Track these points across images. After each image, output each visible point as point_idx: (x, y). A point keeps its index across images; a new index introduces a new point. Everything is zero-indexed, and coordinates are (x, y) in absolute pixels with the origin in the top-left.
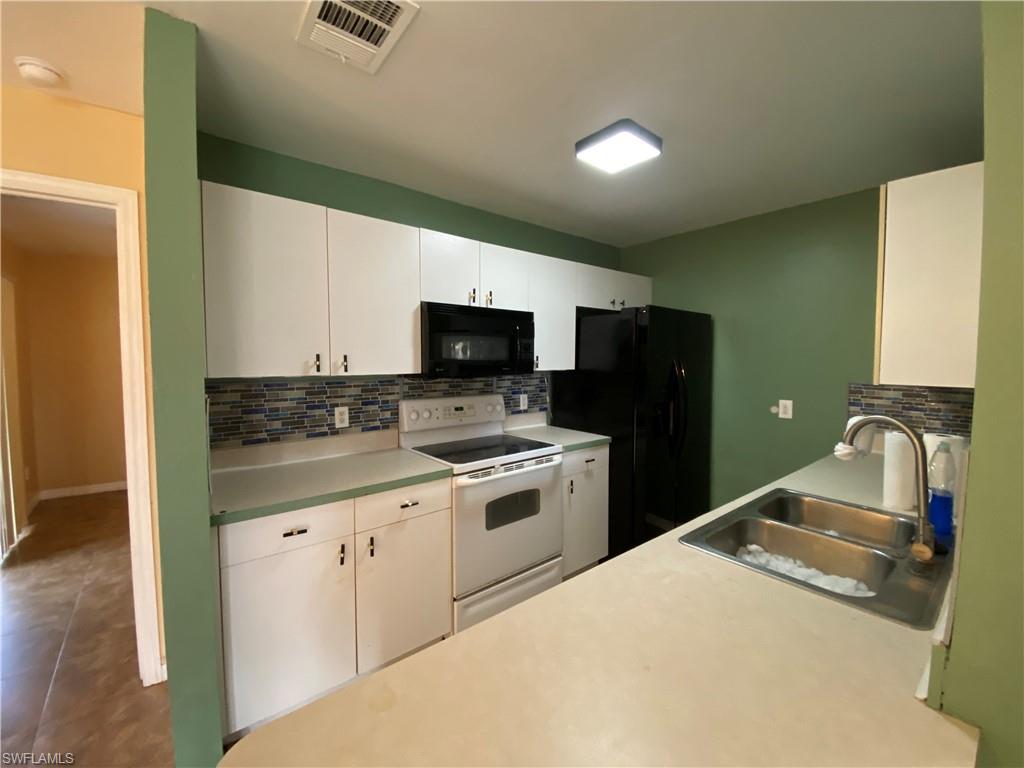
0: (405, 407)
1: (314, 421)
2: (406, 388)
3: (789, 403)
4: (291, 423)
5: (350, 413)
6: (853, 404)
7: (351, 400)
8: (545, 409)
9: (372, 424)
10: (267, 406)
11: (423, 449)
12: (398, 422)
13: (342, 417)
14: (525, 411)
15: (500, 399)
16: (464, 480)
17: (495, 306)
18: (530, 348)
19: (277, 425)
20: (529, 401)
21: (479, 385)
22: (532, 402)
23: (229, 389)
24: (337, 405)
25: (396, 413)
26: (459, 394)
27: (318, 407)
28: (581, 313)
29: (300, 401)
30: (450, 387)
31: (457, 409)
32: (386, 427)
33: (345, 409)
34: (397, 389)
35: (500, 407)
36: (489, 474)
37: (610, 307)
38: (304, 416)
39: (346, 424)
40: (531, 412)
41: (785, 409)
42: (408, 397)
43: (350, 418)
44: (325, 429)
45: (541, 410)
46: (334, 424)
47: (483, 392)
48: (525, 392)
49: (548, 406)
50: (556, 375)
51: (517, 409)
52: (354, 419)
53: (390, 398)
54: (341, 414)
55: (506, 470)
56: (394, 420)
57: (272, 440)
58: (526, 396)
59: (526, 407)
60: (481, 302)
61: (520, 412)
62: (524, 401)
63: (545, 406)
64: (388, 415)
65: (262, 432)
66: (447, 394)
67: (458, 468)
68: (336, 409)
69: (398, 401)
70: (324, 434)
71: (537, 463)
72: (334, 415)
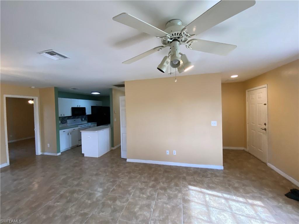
8: (87, 120)
16: (79, 127)
17: (81, 107)
18: (85, 112)
21: (77, 117)
22: (85, 119)
25: (66, 121)
26: (74, 119)
28: (92, 107)
32: (65, 123)
34: (66, 118)
35: (81, 120)
37: (96, 106)
40: (85, 121)
42: (68, 119)
47: (77, 118)
50: (88, 115)
52: (61, 122)
56: (66, 122)
60: (79, 107)
61: (83, 121)
62: (83, 119)
64: (65, 122)
66: (73, 119)
67: (79, 126)
69: (66, 120)
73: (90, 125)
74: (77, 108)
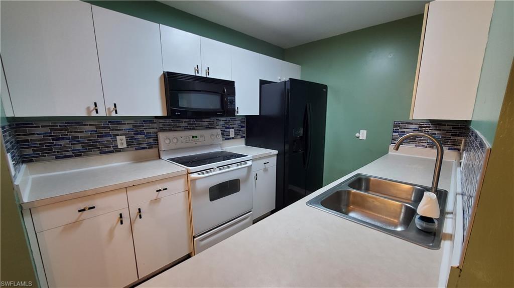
0: (162, 136)
1: (103, 144)
2: (161, 125)
3: (365, 132)
4: (88, 146)
5: (126, 140)
6: (395, 132)
7: (126, 132)
8: (244, 137)
9: (141, 146)
10: (70, 135)
11: (173, 160)
12: (158, 144)
13: (121, 142)
14: (233, 138)
15: (219, 131)
16: (196, 176)
17: (212, 76)
18: (233, 102)
19: (79, 147)
20: (235, 133)
21: (206, 124)
22: (237, 133)
23: (40, 125)
24: (118, 135)
25: (156, 140)
26: (194, 129)
27: (105, 136)
28: (262, 83)
29: (92, 132)
30: (188, 124)
31: (193, 137)
32: (150, 148)
33: (124, 137)
34: (155, 126)
35: (219, 136)
36: (210, 172)
38: (96, 141)
39: (125, 146)
40: (236, 138)
41: (363, 135)
42: (163, 130)
43: (127, 142)
44: (112, 149)
45: (241, 138)
46: (117, 146)
47: (208, 128)
48: (233, 128)
49: (245, 135)
50: (248, 118)
51: (228, 137)
52: (130, 143)
53: (151, 131)
54: (121, 140)
55: (220, 170)
56: (155, 144)
57: (77, 156)
58: (233, 130)
59: (233, 136)
60: (202, 74)
61: (230, 139)
62: (232, 133)
63: (244, 135)
64: (151, 140)
65: (69, 151)
66: (187, 129)
67: (192, 169)
68: (117, 137)
69: (157, 133)
70: (111, 152)
71: (238, 165)
72: (116, 141)
73: (249, 163)
74: (195, 76)
